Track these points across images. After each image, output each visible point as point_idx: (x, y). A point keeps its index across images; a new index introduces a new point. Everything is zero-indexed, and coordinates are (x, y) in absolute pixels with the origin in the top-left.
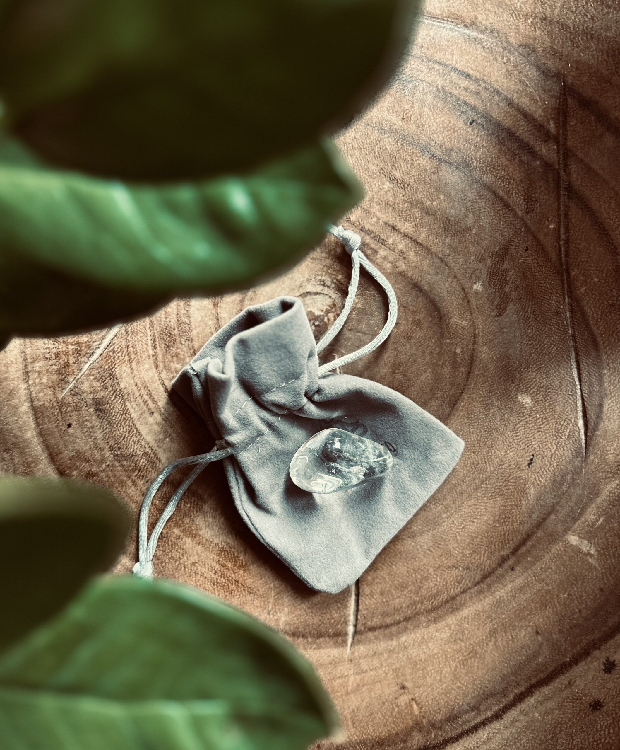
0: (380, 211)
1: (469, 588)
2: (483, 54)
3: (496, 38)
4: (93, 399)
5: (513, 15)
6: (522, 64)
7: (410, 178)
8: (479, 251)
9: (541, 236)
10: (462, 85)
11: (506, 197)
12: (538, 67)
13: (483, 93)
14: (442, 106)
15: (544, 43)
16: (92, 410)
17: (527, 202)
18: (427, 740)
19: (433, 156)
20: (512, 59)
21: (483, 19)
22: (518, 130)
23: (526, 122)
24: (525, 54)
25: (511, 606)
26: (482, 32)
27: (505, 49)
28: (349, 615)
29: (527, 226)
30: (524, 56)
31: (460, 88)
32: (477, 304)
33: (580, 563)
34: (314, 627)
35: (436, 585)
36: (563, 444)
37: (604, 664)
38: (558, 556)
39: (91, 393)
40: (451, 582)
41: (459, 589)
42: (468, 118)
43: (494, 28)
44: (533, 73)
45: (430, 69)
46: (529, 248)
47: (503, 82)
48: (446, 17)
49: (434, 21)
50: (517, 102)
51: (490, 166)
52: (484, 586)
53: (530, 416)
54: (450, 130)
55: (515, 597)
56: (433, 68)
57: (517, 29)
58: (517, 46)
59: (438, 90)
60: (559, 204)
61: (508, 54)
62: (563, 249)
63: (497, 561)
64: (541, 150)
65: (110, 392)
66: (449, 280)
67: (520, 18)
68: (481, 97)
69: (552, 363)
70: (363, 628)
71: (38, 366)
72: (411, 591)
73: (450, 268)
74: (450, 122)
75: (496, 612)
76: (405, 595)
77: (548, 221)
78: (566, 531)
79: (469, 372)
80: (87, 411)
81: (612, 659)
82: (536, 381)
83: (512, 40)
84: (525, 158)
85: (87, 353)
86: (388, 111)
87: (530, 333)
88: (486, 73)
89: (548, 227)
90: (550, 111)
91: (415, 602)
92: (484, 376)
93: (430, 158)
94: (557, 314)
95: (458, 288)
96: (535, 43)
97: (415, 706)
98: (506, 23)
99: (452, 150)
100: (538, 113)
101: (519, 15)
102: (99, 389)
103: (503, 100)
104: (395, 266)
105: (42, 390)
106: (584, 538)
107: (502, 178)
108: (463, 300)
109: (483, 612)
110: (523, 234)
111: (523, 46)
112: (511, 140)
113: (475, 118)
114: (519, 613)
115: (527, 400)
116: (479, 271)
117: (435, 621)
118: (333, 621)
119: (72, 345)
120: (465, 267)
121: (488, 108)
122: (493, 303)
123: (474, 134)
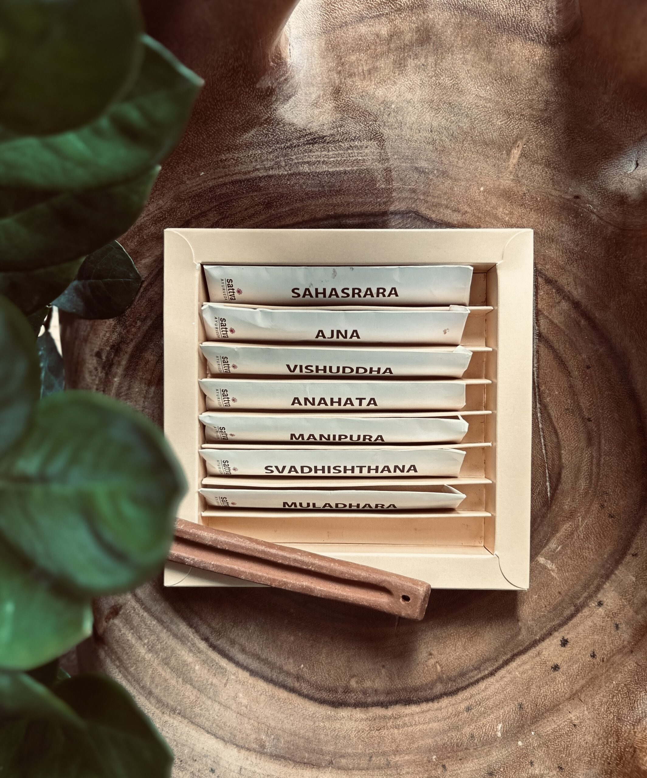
18: (446, 689)
37: (561, 641)
38: (532, 571)
62: (535, 373)
78: (536, 555)
81: (566, 638)
97: (438, 667)
106: (548, 559)
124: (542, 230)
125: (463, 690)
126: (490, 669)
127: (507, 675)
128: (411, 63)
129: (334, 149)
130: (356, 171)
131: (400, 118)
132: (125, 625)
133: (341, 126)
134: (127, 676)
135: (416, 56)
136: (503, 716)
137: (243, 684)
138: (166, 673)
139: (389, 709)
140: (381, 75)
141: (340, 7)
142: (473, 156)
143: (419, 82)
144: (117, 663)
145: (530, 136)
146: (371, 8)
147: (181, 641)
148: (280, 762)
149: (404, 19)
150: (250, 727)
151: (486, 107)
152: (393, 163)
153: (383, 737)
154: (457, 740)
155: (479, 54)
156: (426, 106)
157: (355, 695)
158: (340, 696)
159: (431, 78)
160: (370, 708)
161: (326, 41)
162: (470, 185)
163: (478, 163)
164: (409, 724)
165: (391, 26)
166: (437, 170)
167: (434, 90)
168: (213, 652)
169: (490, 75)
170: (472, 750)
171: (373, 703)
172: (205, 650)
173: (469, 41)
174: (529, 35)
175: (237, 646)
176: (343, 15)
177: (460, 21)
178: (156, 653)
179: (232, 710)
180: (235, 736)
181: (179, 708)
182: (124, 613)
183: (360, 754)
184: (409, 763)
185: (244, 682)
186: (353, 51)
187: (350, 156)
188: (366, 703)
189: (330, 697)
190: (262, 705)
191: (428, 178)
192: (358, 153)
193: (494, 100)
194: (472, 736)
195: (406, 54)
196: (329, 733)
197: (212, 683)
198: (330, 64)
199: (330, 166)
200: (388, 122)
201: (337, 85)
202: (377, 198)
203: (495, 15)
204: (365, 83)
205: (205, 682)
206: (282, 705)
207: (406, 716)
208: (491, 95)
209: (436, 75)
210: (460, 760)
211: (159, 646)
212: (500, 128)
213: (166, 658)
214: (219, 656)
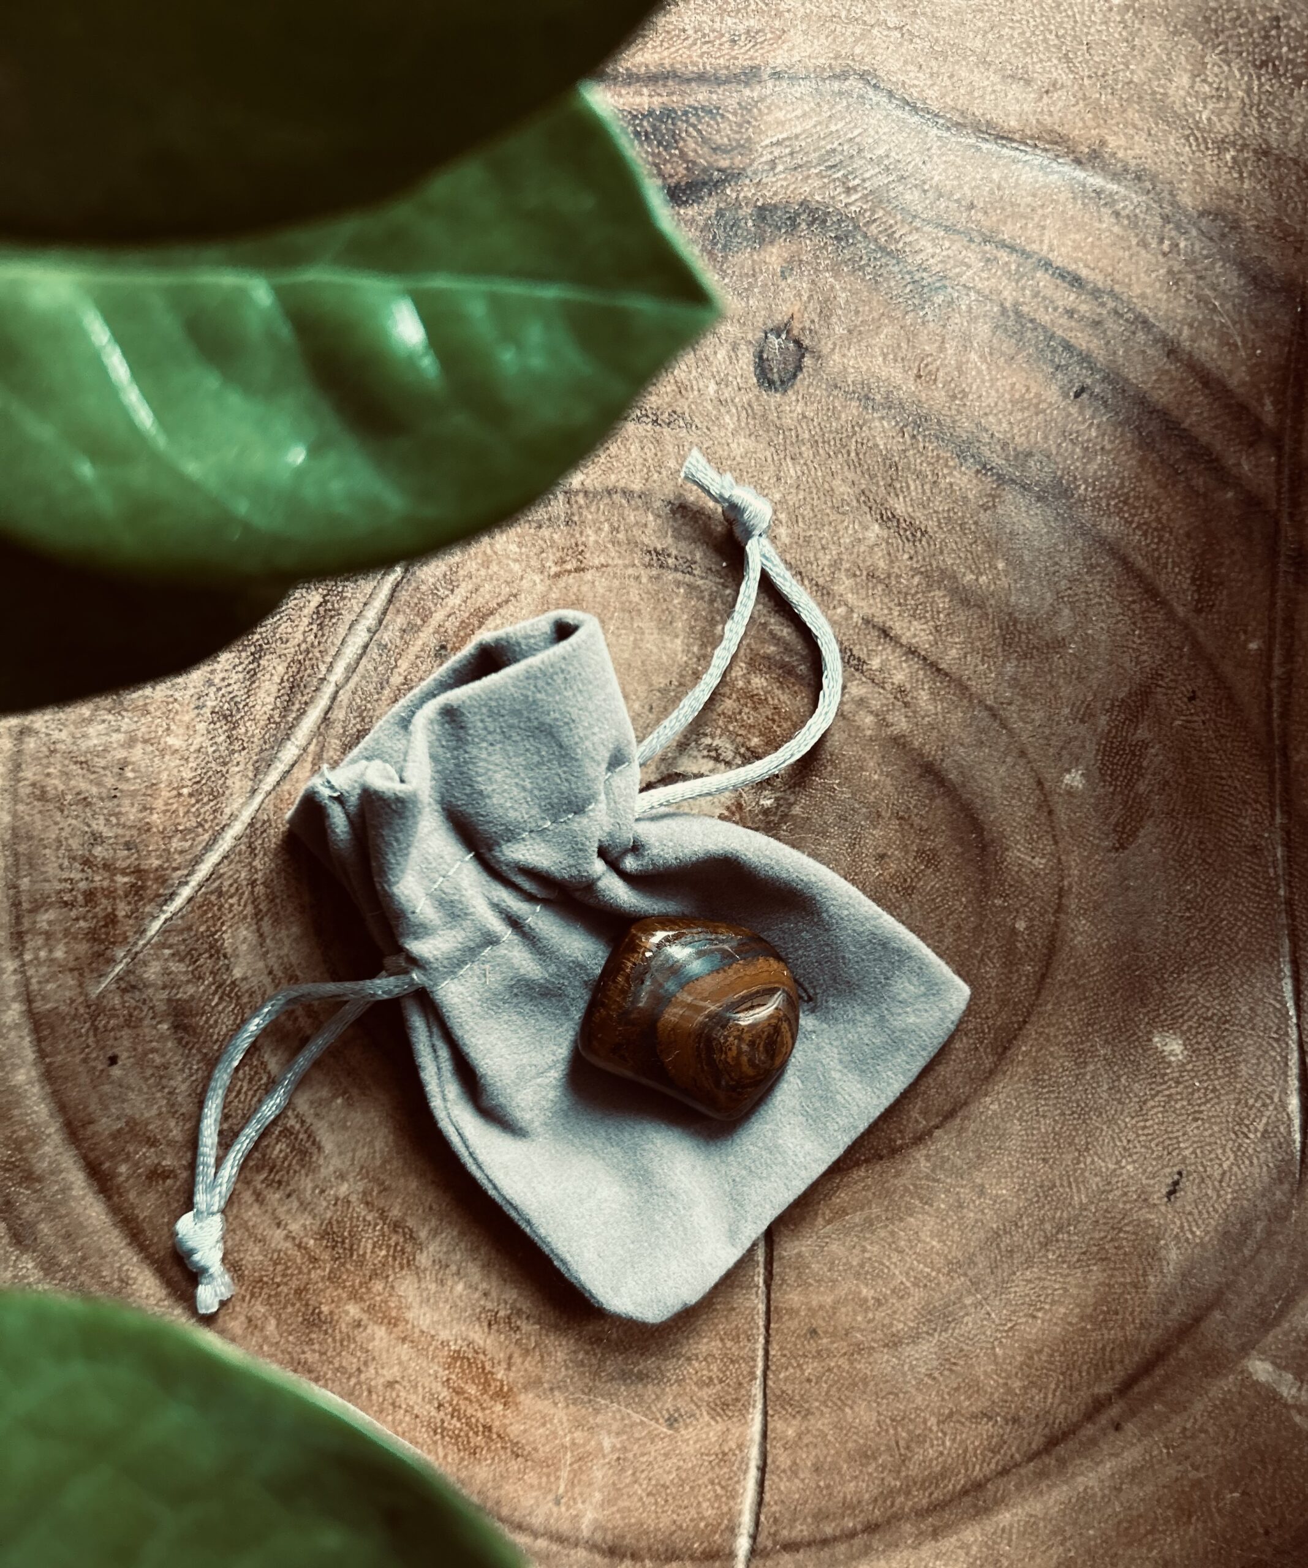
0: (854, 591)
1: (1017, 1465)
2: (1116, 229)
3: (1148, 192)
4: (169, 1000)
5: (1191, 139)
6: (1207, 257)
7: (929, 517)
8: (1081, 697)
9: (1227, 668)
10: (1060, 303)
11: (1149, 572)
12: (1243, 267)
13: (1110, 324)
14: (1012, 351)
15: (1260, 211)
16: (165, 1026)
17: (1200, 586)
19: (984, 467)
20: (1182, 245)
21: (1119, 147)
22: (1187, 415)
23: (1206, 396)
24: (1215, 234)
25: (1109, 1511)
26: (1115, 177)
27: (1166, 219)
28: (740, 1513)
29: (1195, 644)
30: (1211, 239)
31: (1055, 309)
32: (1070, 820)
33: (1273, 1424)
34: (660, 1536)
35: (941, 1453)
36: (1251, 1151)
38: (1227, 1405)
39: (164, 988)
40: (975, 1449)
41: (993, 1466)
42: (1070, 381)
43: (1144, 169)
44: (1229, 279)
45: (988, 260)
46: (1199, 694)
47: (1159, 300)
48: (1032, 138)
49: (1004, 146)
50: (1188, 349)
51: (1118, 497)
52: (1050, 1461)
53: (1178, 1083)
54: (1027, 408)
55: (1120, 1490)
56: (996, 258)
57: (1199, 173)
58: (1195, 215)
59: (1004, 311)
60: (1273, 592)
61: (1173, 233)
62: (1276, 700)
63: (1083, 1407)
64: (1239, 464)
65: (209, 986)
66: (1008, 759)
67: (1207, 149)
68: (1105, 332)
69: (1237, 963)
70: (769, 1544)
71: (45, 919)
72: (884, 1467)
73: (1011, 733)
74: (1028, 390)
75: (1075, 1523)
76: (870, 1474)
77: (1245, 632)
78: (1245, 1350)
79: (1044, 976)
80: (155, 1027)
82: (1197, 1002)
83: (1186, 200)
84: (1199, 482)
85: (160, 896)
86: (885, 356)
87: (1190, 892)
88: (1118, 276)
89: (1244, 647)
90: (1265, 372)
91: (891, 1492)
92: (1077, 987)
93: (978, 472)
94: (1255, 850)
95: (1028, 781)
96: (1238, 208)
98: (1172, 157)
99: (1030, 454)
100: (1238, 377)
101: (1205, 139)
102: (184, 978)
103: (1156, 341)
104: (883, 722)
105: (53, 977)
106: (1286, 1368)
107: (1144, 528)
108: (1039, 808)
109: (1044, 1519)
110: (1185, 661)
111: (1210, 213)
112: (1169, 437)
113: (1089, 381)
114: (1127, 1529)
115: (1173, 1047)
116: (1078, 743)
117: (936, 1534)
118: (702, 1525)
119: (124, 873)
120: (1047, 731)
121: (1121, 361)
122: (1107, 818)
123: (1085, 421)
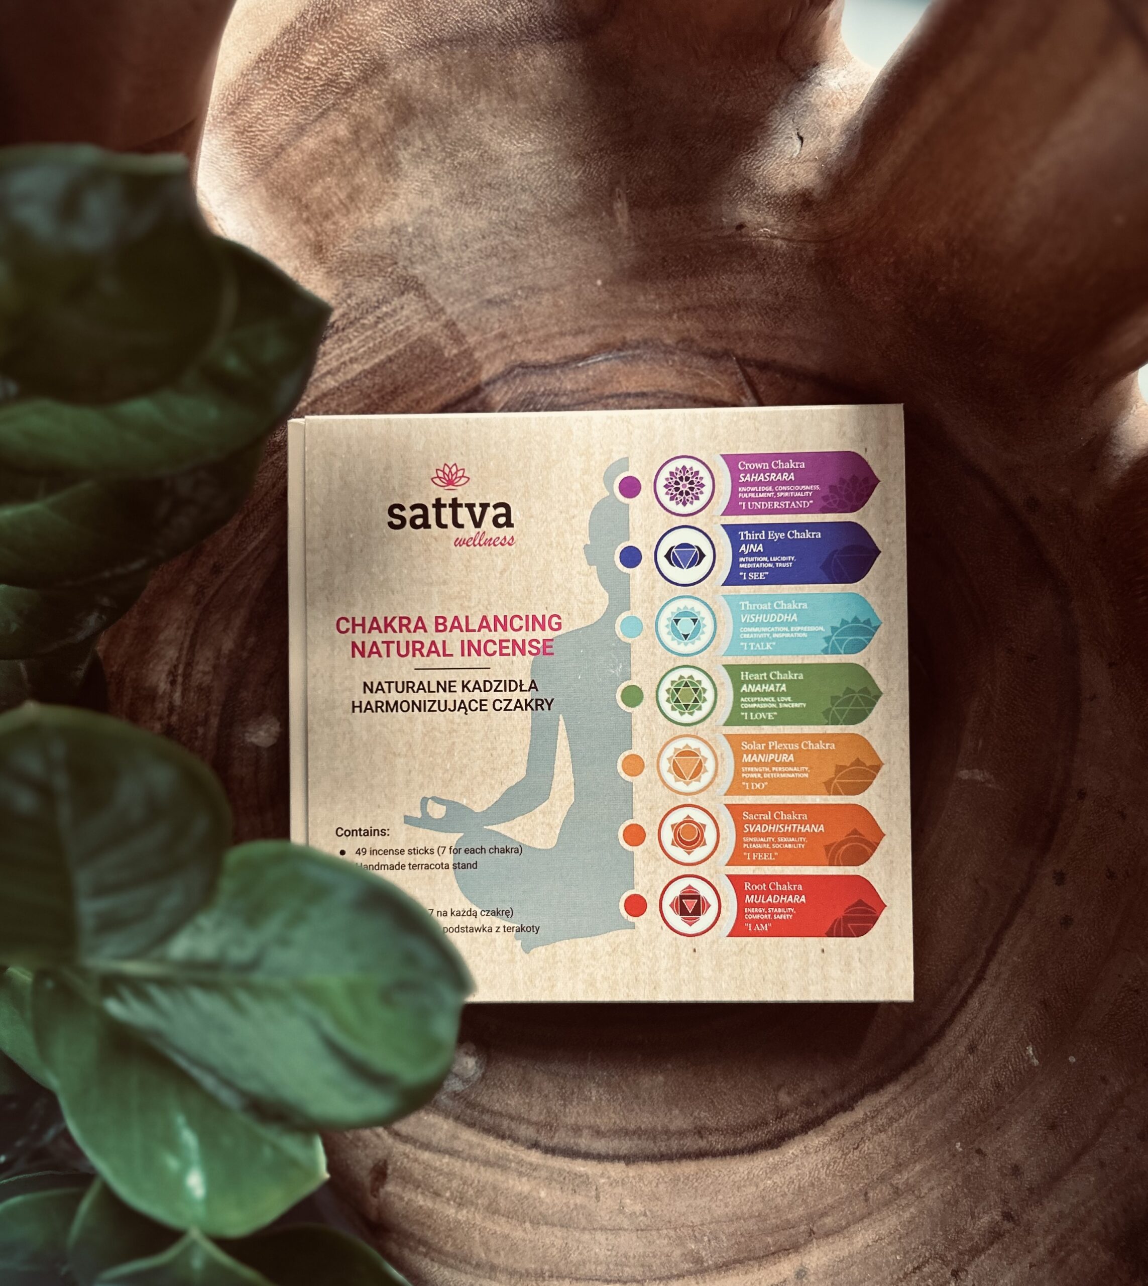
2: (648, 367)
3: (652, 346)
5: (657, 318)
6: (688, 358)
12: (704, 354)
15: (698, 331)
20: (676, 359)
21: (631, 337)
24: (686, 348)
26: (637, 347)
33: (981, 793)
37: (1053, 878)
38: (958, 797)
43: (646, 339)
44: (702, 361)
48: (596, 351)
49: (587, 360)
57: (667, 329)
58: (675, 345)
61: (670, 356)
67: (665, 318)
78: (952, 770)
81: (1058, 870)
96: (690, 334)
98: (653, 329)
101: (662, 316)
106: (973, 768)
111: (680, 342)
124: (716, 299)
125: (949, 1025)
126: (973, 973)
127: (1003, 968)
128: (404, 156)
129: (356, 334)
130: (405, 351)
131: (428, 242)
132: (405, 1187)
133: (350, 296)
134: (446, 1262)
135: (407, 143)
136: (1028, 1033)
137: (623, 1184)
138: (501, 1226)
139: (856, 1109)
140: (370, 194)
141: (261, 128)
142: (562, 242)
143: (429, 177)
144: (422, 1249)
145: (627, 173)
146: (307, 108)
147: (499, 1166)
148: (736, 1271)
149: (362, 100)
150: (666, 1242)
151: (544, 164)
152: (452, 310)
153: (869, 1154)
154: (979, 1102)
155: (495, 96)
156: (458, 204)
157: (796, 1114)
158: (775, 1127)
159: (444, 162)
160: (829, 1123)
161: (266, 186)
162: (580, 286)
163: (574, 249)
164: (897, 1117)
165: (348, 118)
166: (521, 288)
167: (457, 176)
168: (554, 1158)
169: (526, 117)
170: (1007, 1107)
171: (827, 1112)
172: (541, 1162)
173: (472, 84)
174: (551, 34)
175: (585, 1132)
176: (272, 137)
177: (444, 63)
178: (472, 1203)
179: (625, 1230)
180: (650, 1266)
181: (546, 1267)
182: (394, 1170)
183: (847, 1197)
184: (925, 1173)
185: (623, 1180)
186: (312, 181)
187: (384, 333)
188: (818, 1117)
189: (761, 1135)
190: (666, 1200)
191: (514, 307)
192: (394, 323)
193: (550, 149)
194: (998, 1086)
195: (391, 147)
196: (786, 1190)
197: (576, 1205)
198: (289, 216)
199: (363, 361)
200: (415, 256)
201: (313, 239)
202: (454, 372)
203: (489, 29)
204: (352, 217)
205: (565, 1209)
206: (696, 1184)
207: (887, 1107)
208: (543, 144)
209: (451, 155)
210: (998, 1129)
211: (471, 1192)
212: (580, 184)
213: (490, 1204)
214: (567, 1159)
